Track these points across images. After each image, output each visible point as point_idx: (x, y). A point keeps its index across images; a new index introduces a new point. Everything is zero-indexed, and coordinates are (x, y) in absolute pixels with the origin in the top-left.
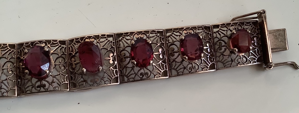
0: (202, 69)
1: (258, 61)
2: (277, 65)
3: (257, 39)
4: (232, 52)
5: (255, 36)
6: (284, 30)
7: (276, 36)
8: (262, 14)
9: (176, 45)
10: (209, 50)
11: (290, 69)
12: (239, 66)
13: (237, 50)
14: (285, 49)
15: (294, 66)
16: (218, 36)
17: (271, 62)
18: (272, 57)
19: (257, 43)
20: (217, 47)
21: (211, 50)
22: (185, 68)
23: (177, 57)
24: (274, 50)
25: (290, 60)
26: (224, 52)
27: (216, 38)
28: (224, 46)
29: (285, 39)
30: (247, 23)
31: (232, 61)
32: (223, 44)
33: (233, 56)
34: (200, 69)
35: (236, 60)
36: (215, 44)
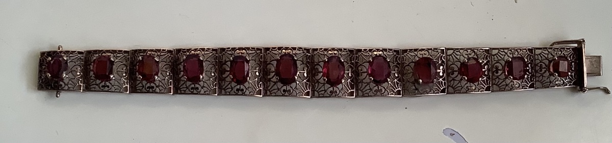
0: (523, 87)
1: (573, 84)
2: (590, 89)
3: (574, 64)
4: (551, 74)
5: (573, 62)
6: (600, 57)
7: (592, 62)
8: (580, 42)
9: (500, 64)
10: (530, 70)
11: (601, 93)
12: (556, 87)
13: (557, 75)
14: (600, 75)
15: (606, 91)
16: (540, 58)
17: (585, 86)
18: (587, 81)
19: (575, 68)
20: (538, 68)
21: (532, 70)
22: (507, 85)
23: (501, 74)
24: (589, 75)
25: (602, 86)
26: (544, 73)
27: (538, 59)
28: (544, 68)
29: (600, 66)
30: (567, 49)
31: (550, 82)
32: (544, 66)
33: (552, 78)
34: (521, 87)
35: (554, 83)
36: (536, 65)
